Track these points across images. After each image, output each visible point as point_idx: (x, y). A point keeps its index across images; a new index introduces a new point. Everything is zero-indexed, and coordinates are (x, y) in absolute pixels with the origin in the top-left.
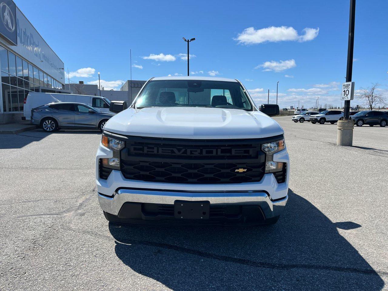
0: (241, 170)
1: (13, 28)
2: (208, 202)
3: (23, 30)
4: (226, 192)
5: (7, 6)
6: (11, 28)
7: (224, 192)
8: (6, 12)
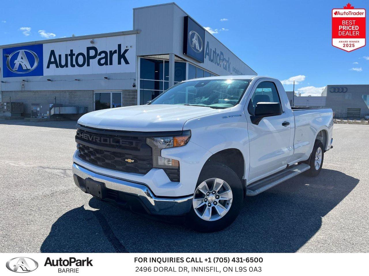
0: (129, 161)
1: (200, 49)
2: (103, 184)
3: (213, 49)
4: (116, 179)
5: (196, 33)
6: (199, 50)
7: (114, 178)
8: (195, 37)
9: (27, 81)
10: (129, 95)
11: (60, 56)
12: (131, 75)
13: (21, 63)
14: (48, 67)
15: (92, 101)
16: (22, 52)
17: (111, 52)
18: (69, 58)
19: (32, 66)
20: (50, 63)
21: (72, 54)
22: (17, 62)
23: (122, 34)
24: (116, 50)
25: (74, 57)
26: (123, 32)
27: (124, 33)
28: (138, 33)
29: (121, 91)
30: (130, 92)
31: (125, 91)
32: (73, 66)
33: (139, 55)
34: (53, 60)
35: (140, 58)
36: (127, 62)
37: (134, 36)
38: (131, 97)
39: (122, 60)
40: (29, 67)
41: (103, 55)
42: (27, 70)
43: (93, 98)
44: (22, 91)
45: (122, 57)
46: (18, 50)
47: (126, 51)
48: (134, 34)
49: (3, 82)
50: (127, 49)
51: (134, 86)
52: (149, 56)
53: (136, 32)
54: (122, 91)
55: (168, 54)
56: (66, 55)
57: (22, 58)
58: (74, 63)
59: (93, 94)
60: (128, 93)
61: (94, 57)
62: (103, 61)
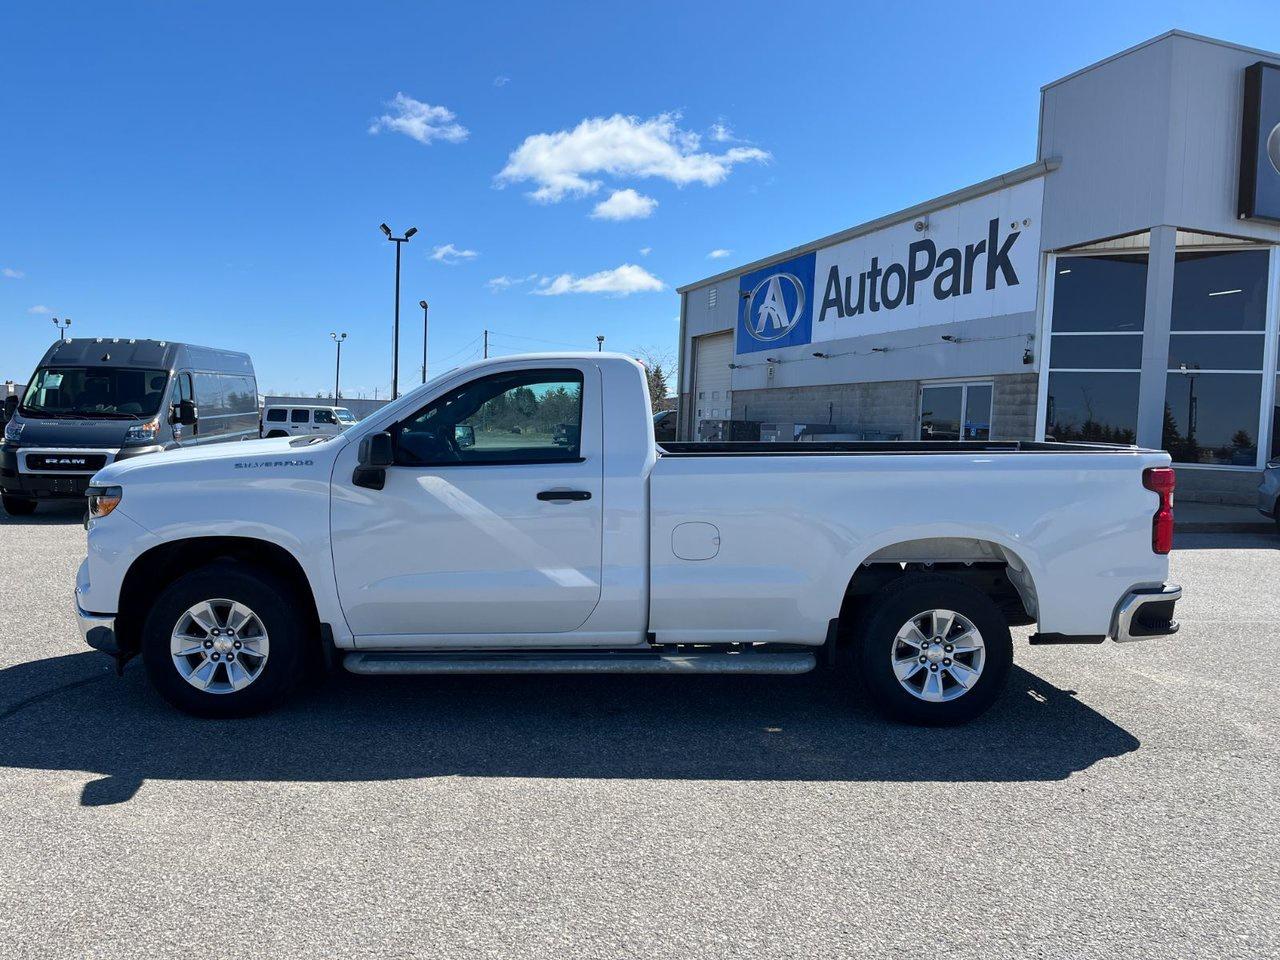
9: (779, 362)
10: (1013, 392)
11: (849, 280)
12: (1022, 323)
13: (771, 312)
14: (822, 318)
15: (914, 415)
16: (774, 278)
17: (969, 248)
18: (868, 282)
19: (790, 319)
20: (827, 303)
21: (875, 272)
22: (763, 310)
23: (1001, 183)
24: (985, 241)
25: (879, 280)
26: (1002, 177)
27: (1007, 181)
28: (1050, 171)
29: (990, 378)
30: (1015, 382)
31: (1003, 379)
32: (874, 307)
33: (1051, 248)
34: (833, 295)
35: (1055, 256)
36: (1012, 279)
37: (1039, 183)
38: (1019, 398)
39: (999, 272)
40: (785, 323)
41: (949, 263)
42: (782, 329)
43: (917, 405)
44: (767, 390)
45: (1000, 261)
46: (766, 277)
47: (1012, 238)
48: (1037, 176)
49: (733, 366)
50: (1015, 232)
51: (1028, 360)
52: (1088, 247)
53: (1045, 167)
54: (993, 378)
55: (1148, 230)
56: (862, 276)
57: (774, 299)
58: (878, 299)
59: (918, 392)
60: (1008, 387)
61: (924, 274)
62: (946, 284)
